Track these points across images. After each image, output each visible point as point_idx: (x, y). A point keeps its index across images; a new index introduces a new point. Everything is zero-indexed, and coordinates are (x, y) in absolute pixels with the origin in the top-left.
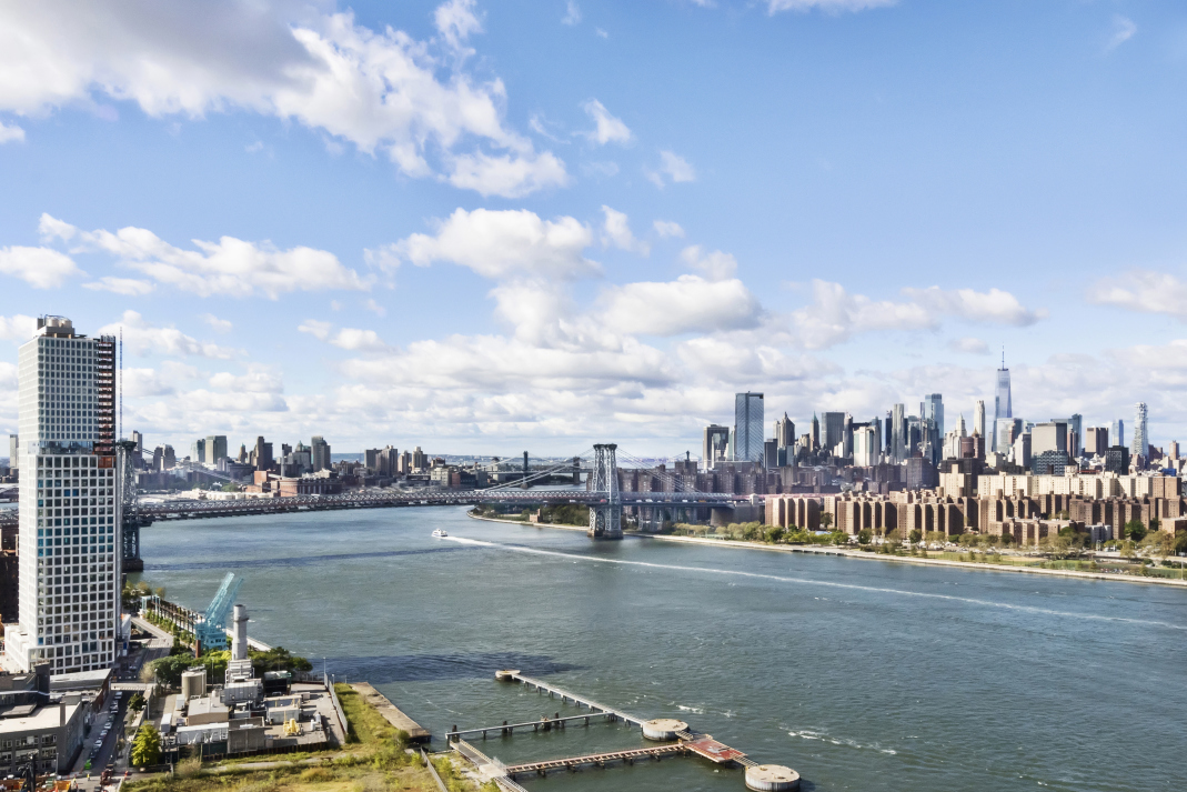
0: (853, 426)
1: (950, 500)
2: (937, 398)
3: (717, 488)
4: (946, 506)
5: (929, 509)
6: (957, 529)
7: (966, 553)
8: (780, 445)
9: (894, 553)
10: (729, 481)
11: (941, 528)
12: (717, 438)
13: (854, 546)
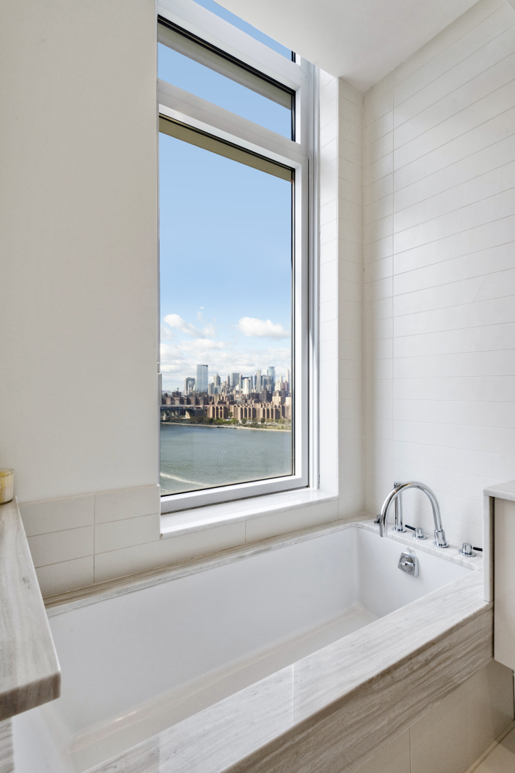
0: (243, 378)
1: (276, 407)
2: (273, 368)
3: (189, 402)
4: (274, 409)
5: (268, 410)
6: (278, 417)
7: (280, 426)
8: (215, 386)
9: (255, 427)
10: (193, 400)
11: (272, 417)
12: (190, 382)
13: (240, 425)
